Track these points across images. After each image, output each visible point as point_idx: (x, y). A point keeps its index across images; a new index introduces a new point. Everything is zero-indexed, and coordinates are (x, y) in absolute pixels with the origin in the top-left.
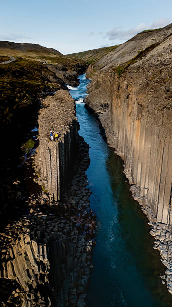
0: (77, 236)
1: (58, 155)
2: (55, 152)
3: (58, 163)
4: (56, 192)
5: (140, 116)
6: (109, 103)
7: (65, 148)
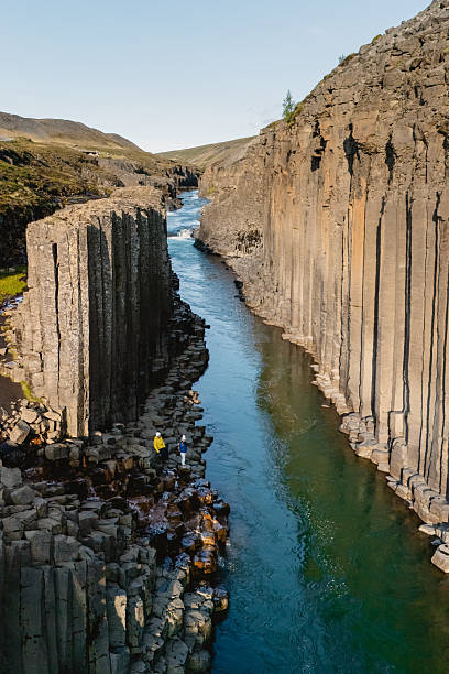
0: (151, 568)
1: (84, 266)
2: (73, 250)
3: (85, 296)
4: (75, 403)
5: (364, 184)
6: (261, 231)
7: (117, 275)
